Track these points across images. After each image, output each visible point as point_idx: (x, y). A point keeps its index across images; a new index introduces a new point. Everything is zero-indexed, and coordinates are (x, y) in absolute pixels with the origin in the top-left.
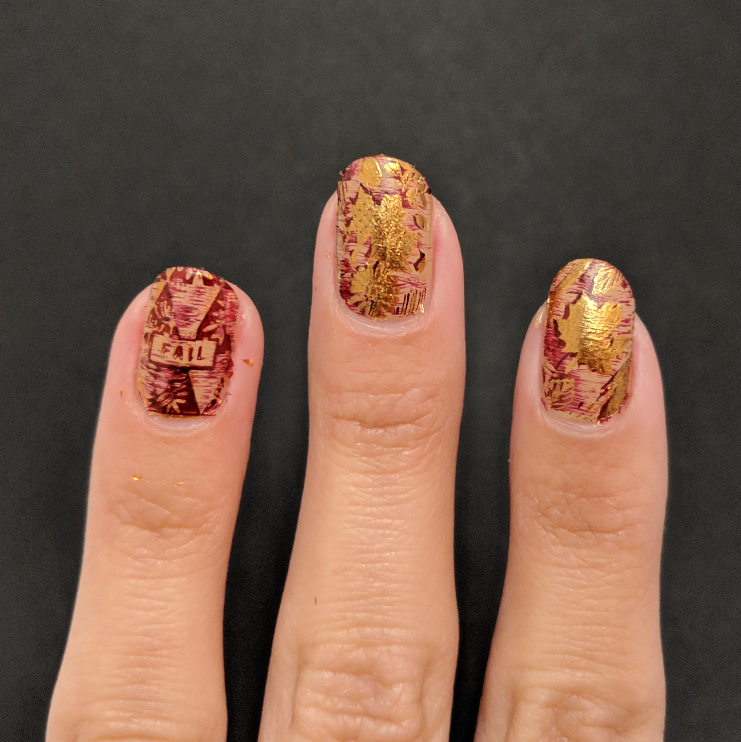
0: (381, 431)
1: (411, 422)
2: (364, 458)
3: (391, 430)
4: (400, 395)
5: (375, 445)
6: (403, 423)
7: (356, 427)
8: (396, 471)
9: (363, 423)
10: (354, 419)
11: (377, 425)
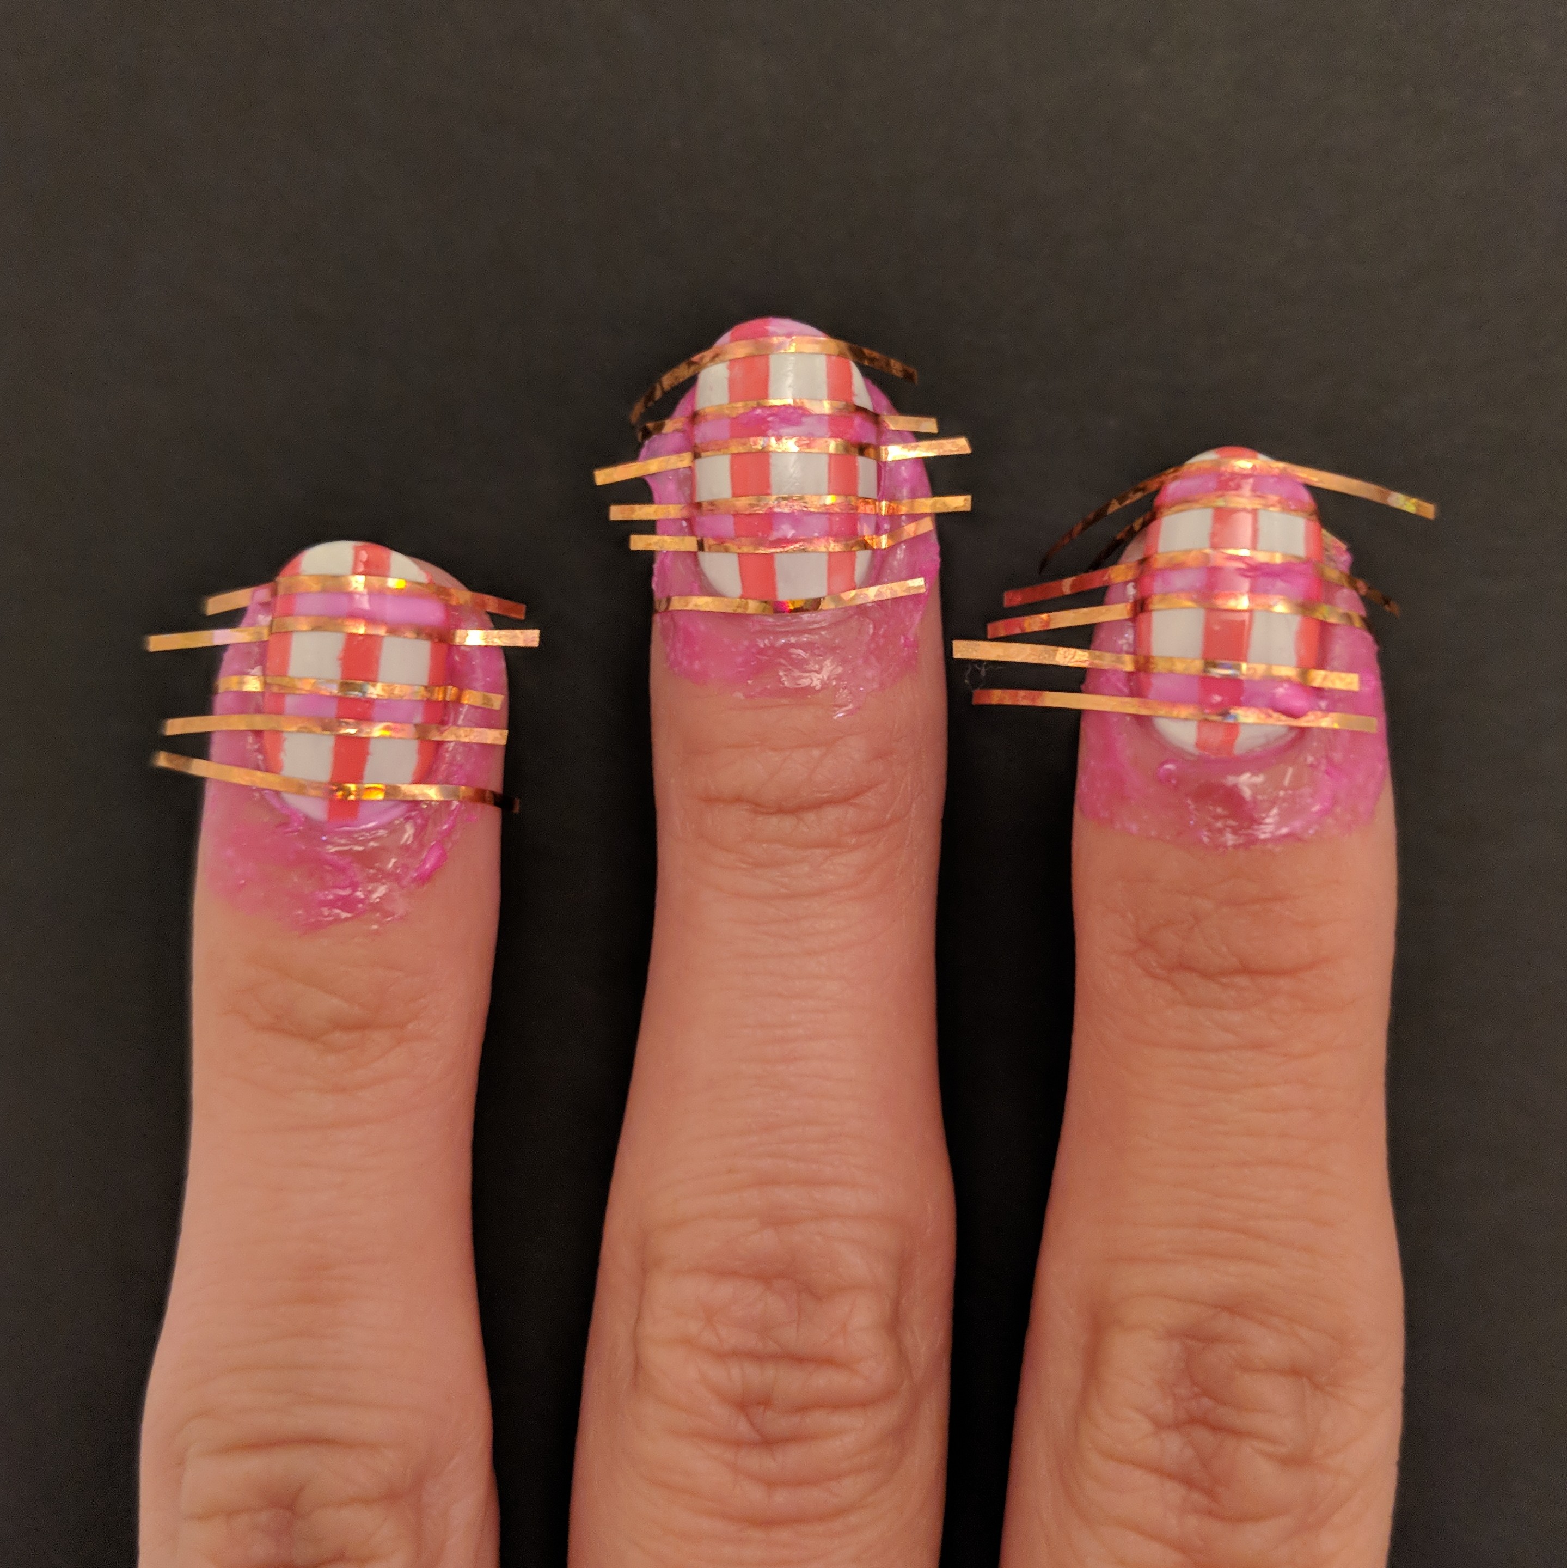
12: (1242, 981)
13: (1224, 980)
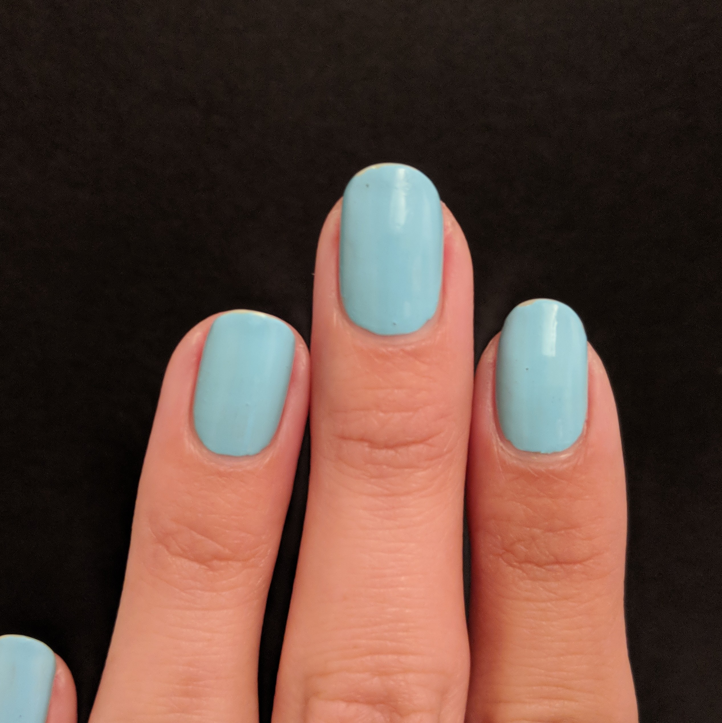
0: (391, 452)
1: (422, 441)
2: (373, 480)
3: (402, 450)
4: (411, 414)
5: (385, 467)
6: (414, 443)
7: (365, 448)
8: (408, 493)
9: (373, 444)
10: (362, 439)
11: (387, 446)
12: (556, 567)
13: (548, 567)
